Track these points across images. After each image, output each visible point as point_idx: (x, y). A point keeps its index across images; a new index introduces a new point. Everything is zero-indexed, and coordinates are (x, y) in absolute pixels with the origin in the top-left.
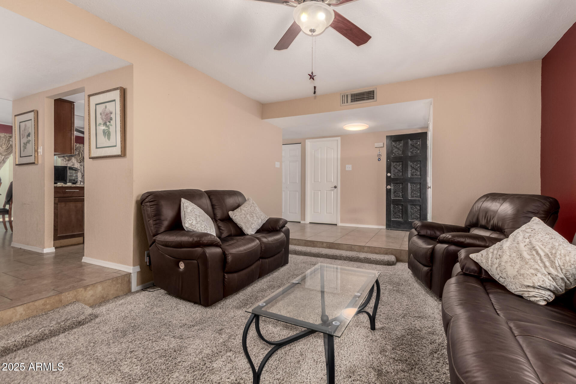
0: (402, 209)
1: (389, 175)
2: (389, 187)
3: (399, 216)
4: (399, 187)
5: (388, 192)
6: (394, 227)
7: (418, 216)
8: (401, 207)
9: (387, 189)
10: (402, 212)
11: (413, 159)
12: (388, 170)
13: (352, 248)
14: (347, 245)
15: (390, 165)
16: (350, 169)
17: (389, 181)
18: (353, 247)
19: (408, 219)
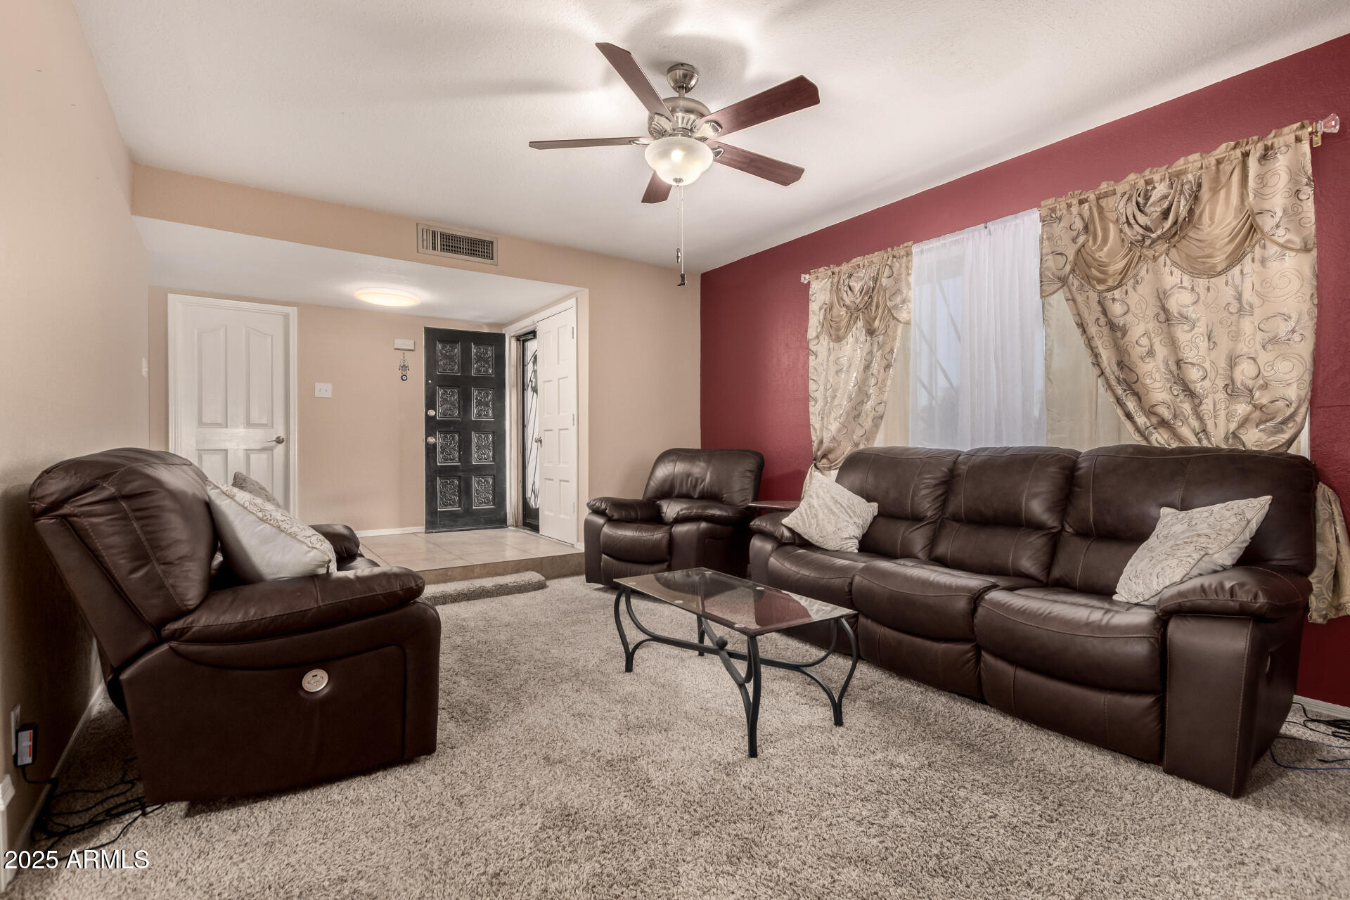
0: (459, 486)
1: (432, 413)
2: (431, 440)
3: (454, 501)
4: (454, 439)
5: (430, 450)
6: (444, 526)
7: (491, 497)
8: (456, 482)
9: (427, 444)
10: (460, 491)
11: (481, 383)
12: (430, 404)
13: (447, 575)
14: (436, 572)
15: (434, 393)
16: (329, 394)
17: (432, 426)
18: (449, 573)
19: (471, 504)
